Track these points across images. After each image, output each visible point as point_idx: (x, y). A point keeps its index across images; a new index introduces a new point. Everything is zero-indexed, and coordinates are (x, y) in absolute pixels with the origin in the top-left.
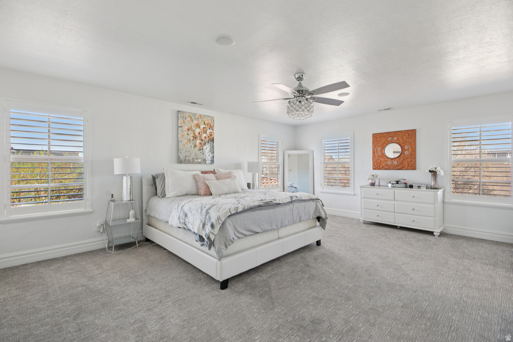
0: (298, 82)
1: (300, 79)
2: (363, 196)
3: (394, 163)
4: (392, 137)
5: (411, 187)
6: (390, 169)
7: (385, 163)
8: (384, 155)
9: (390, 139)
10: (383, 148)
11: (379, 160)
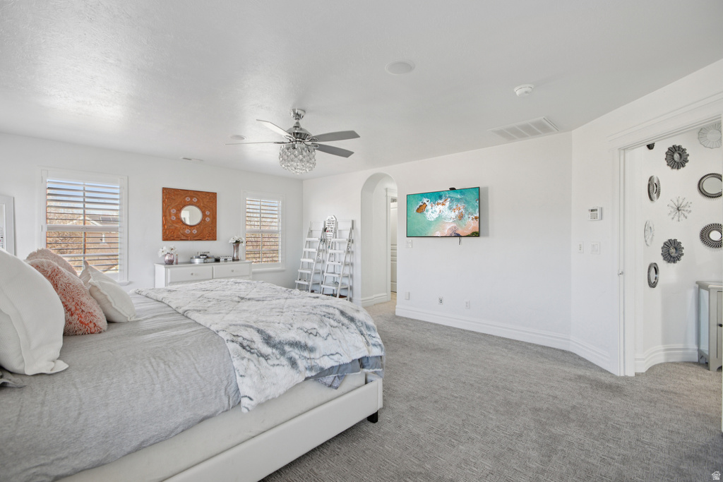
0: (296, 121)
1: (298, 116)
2: (169, 281)
3: (193, 232)
4: (192, 197)
5: (217, 260)
6: (187, 240)
7: (182, 232)
8: (180, 221)
9: (188, 199)
10: (179, 211)
11: (173, 227)
